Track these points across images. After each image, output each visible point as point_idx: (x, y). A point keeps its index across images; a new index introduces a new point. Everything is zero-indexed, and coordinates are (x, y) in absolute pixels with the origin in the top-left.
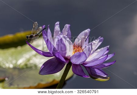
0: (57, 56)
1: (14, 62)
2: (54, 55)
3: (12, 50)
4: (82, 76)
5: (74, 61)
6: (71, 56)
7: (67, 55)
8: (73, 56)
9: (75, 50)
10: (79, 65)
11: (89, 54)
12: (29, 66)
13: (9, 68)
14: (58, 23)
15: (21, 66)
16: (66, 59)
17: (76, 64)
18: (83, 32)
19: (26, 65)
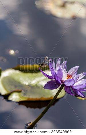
0: (57, 79)
1: (29, 81)
2: (55, 78)
3: (29, 75)
4: (70, 94)
5: (66, 84)
6: (65, 80)
7: (62, 80)
8: (66, 80)
9: (68, 77)
10: (69, 87)
11: (76, 82)
12: (38, 86)
13: (26, 85)
14: (60, 59)
15: (33, 85)
16: (62, 81)
17: (68, 86)
18: (74, 67)
19: (36, 85)
